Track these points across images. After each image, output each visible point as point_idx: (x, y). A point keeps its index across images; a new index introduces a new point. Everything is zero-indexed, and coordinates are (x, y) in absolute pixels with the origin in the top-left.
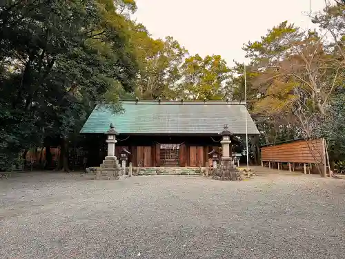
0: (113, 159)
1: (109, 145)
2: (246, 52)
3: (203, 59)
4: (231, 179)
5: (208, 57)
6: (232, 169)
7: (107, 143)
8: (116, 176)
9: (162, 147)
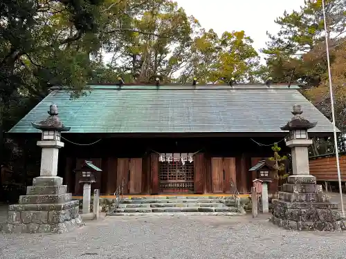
0: (51, 183)
1: (45, 153)
2: (280, 26)
3: (220, 37)
4: (320, 228)
5: (226, 34)
6: (321, 204)
7: (40, 148)
8: (54, 223)
9: (162, 159)
